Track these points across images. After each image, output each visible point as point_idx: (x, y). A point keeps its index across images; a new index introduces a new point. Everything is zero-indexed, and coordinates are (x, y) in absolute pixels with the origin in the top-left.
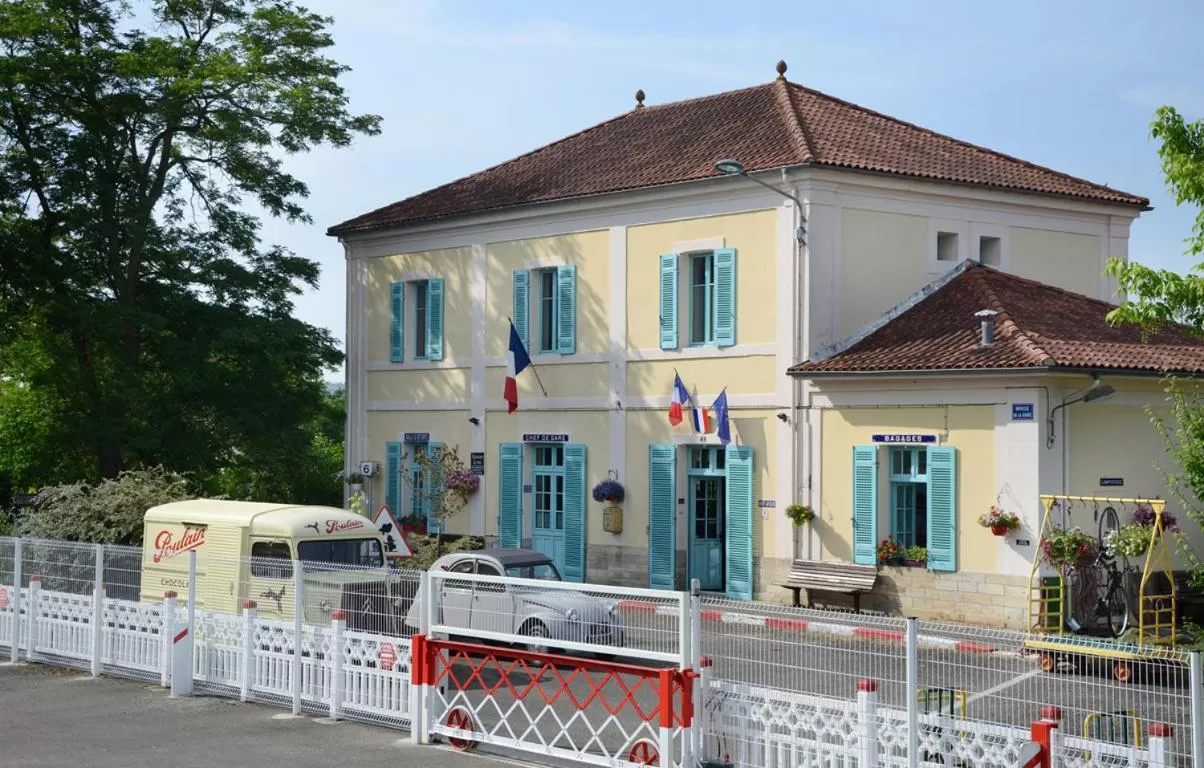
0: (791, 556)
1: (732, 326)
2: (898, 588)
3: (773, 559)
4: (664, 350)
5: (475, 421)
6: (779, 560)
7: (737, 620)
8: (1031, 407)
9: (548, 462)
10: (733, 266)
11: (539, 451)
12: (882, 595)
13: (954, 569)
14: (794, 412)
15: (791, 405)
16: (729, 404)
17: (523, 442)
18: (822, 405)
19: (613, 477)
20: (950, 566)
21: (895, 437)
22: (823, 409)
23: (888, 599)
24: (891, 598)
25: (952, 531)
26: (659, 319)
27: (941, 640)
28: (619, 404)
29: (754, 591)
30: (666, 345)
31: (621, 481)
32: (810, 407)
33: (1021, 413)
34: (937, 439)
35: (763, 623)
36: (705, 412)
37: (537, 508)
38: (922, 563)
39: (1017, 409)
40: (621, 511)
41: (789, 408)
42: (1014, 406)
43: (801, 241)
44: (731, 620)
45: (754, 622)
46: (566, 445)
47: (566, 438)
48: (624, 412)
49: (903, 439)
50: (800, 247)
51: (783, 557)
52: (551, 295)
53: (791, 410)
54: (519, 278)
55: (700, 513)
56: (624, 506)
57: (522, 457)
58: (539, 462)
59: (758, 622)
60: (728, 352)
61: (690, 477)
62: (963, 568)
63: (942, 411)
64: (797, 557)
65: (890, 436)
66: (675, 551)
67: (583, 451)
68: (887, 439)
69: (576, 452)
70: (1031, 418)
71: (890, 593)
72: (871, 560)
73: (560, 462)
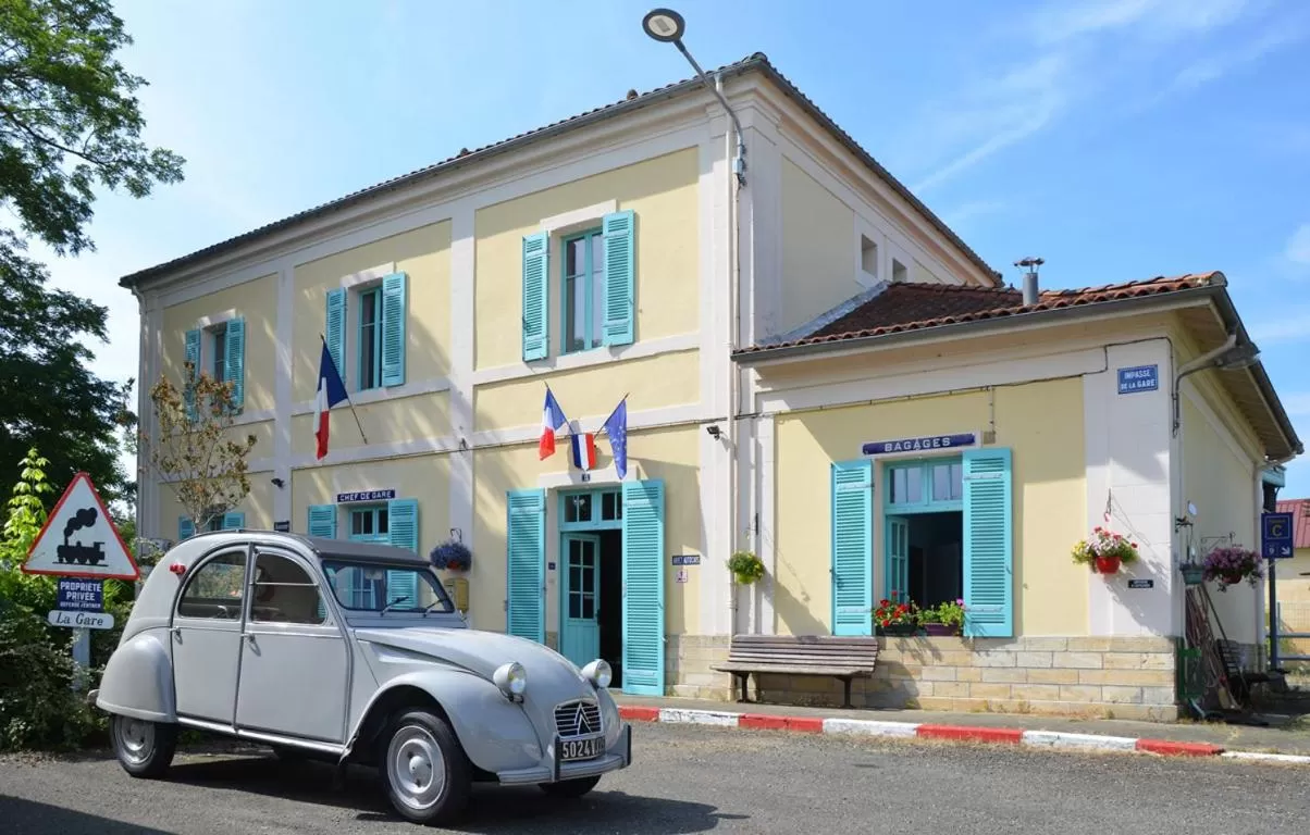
0: (728, 631)
1: (630, 317)
2: (908, 668)
3: (697, 638)
4: (527, 362)
5: (278, 483)
6: (705, 637)
7: (686, 719)
8: (1153, 370)
9: (368, 530)
10: (631, 234)
11: (356, 516)
12: (881, 680)
13: (1010, 635)
14: (732, 424)
15: (728, 415)
16: (631, 424)
17: (337, 504)
18: (776, 410)
19: (456, 539)
20: (1004, 630)
21: (902, 443)
22: (778, 417)
23: (890, 685)
24: (895, 685)
25: (1008, 578)
26: (521, 321)
27: (1105, 739)
28: (464, 442)
29: (666, 683)
30: (531, 355)
31: (468, 543)
32: (756, 416)
33: (1135, 381)
34: (978, 440)
35: (735, 722)
36: (590, 438)
37: (354, 587)
38: (954, 629)
39: (1128, 376)
40: (467, 583)
41: (725, 419)
42: (1122, 373)
43: (742, 181)
44: (675, 719)
45: (718, 721)
46: (391, 502)
47: (392, 494)
48: (471, 452)
49: (917, 445)
50: (739, 188)
51: (713, 632)
52: (372, 320)
53: (728, 423)
54: (333, 300)
55: (574, 585)
56: (470, 576)
57: (335, 522)
58: (356, 531)
59: (725, 722)
60: (625, 355)
61: (562, 533)
62: (1028, 632)
63: (984, 395)
64: (736, 633)
65: (894, 444)
66: (545, 633)
67: (415, 509)
68: (888, 447)
69: (404, 510)
70: (1155, 388)
71: (892, 676)
72: (865, 630)
73: (383, 528)
